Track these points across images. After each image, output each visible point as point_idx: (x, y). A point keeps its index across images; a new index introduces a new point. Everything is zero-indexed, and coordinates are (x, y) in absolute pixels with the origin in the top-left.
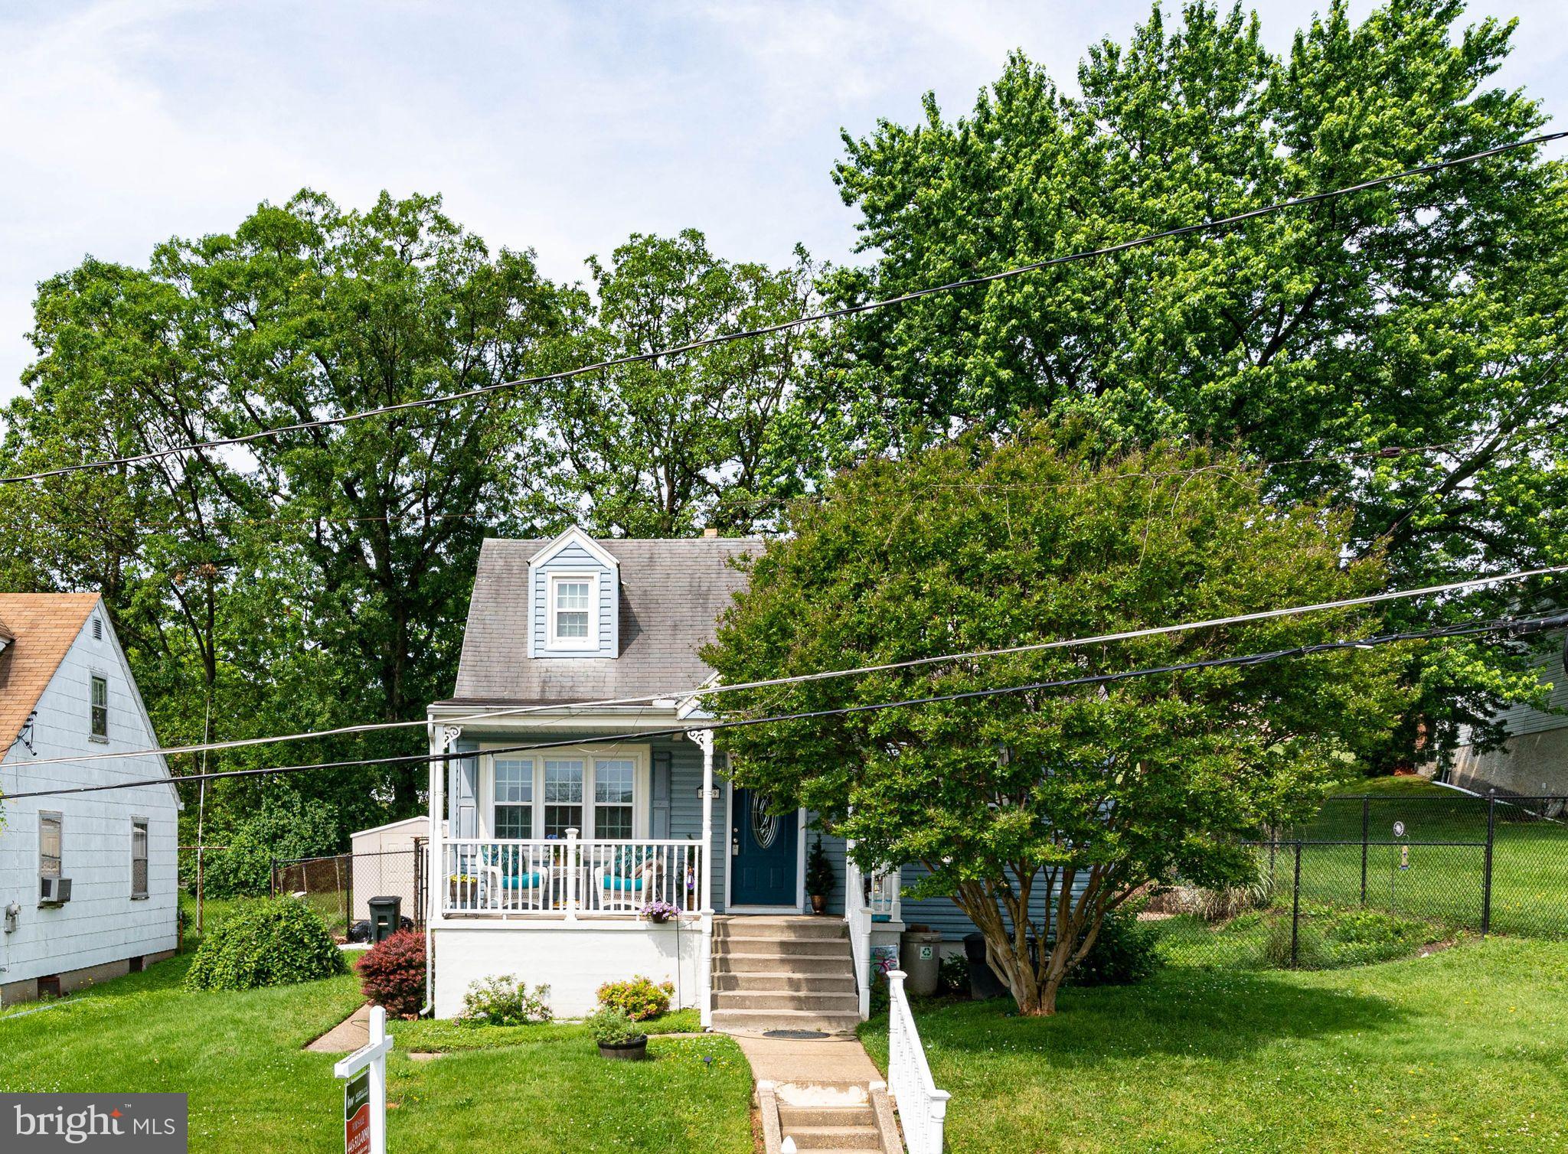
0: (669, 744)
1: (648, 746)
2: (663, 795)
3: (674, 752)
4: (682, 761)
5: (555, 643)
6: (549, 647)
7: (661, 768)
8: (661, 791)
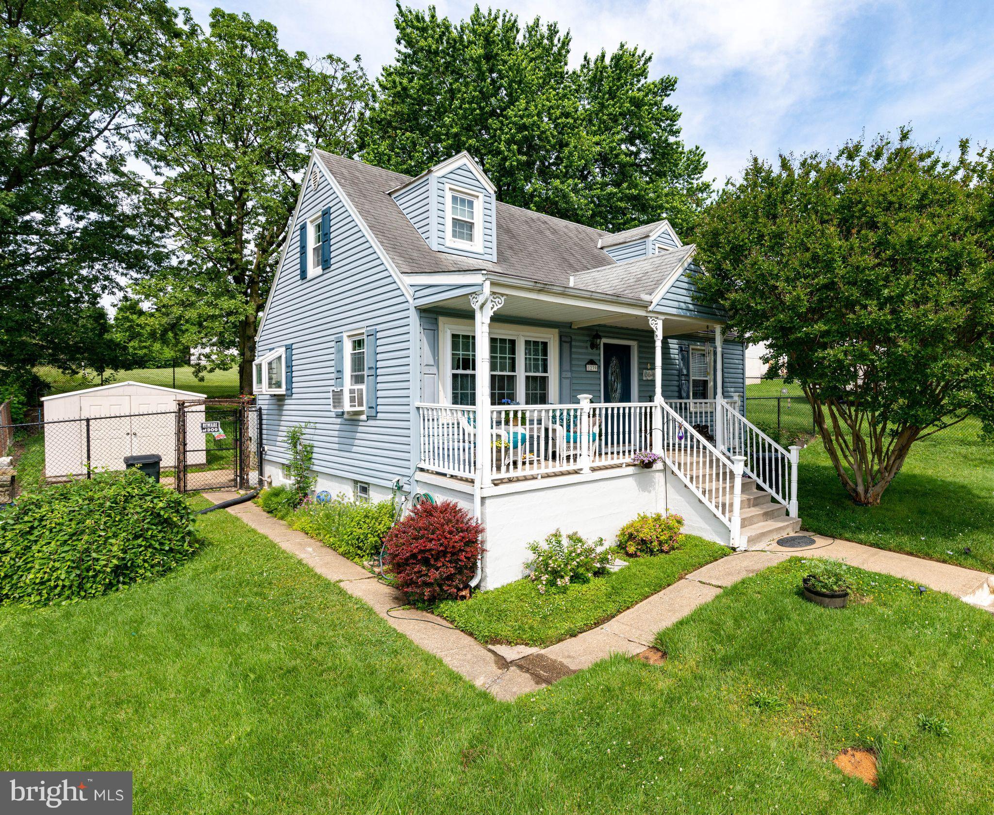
0: (568, 330)
1: (557, 330)
2: (568, 368)
3: (573, 337)
4: (577, 344)
5: (451, 242)
6: (448, 244)
7: (566, 346)
8: (566, 366)
